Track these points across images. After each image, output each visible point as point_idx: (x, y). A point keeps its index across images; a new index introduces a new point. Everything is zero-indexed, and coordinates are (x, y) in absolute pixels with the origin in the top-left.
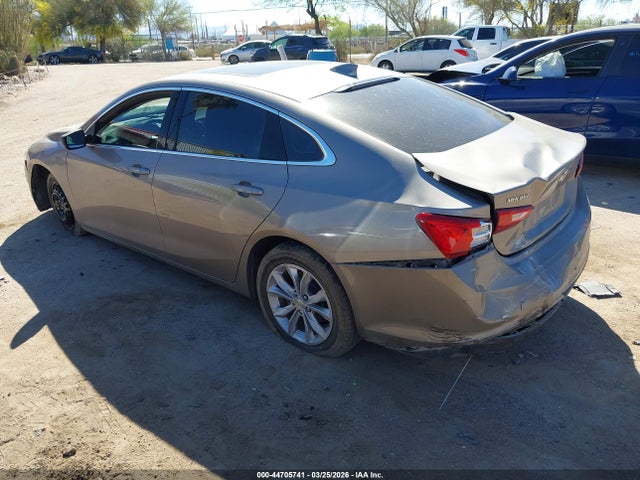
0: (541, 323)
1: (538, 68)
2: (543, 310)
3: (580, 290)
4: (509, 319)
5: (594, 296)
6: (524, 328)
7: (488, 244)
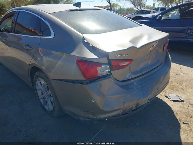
0: (135, 112)
1: (170, 16)
2: (136, 107)
3: (168, 98)
4: (117, 110)
5: (172, 100)
6: (126, 114)
7: (109, 75)
